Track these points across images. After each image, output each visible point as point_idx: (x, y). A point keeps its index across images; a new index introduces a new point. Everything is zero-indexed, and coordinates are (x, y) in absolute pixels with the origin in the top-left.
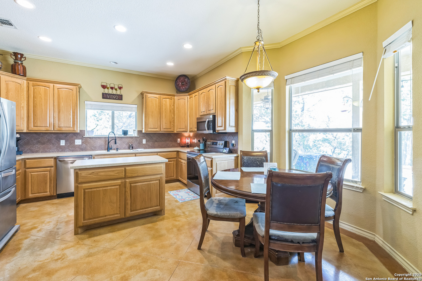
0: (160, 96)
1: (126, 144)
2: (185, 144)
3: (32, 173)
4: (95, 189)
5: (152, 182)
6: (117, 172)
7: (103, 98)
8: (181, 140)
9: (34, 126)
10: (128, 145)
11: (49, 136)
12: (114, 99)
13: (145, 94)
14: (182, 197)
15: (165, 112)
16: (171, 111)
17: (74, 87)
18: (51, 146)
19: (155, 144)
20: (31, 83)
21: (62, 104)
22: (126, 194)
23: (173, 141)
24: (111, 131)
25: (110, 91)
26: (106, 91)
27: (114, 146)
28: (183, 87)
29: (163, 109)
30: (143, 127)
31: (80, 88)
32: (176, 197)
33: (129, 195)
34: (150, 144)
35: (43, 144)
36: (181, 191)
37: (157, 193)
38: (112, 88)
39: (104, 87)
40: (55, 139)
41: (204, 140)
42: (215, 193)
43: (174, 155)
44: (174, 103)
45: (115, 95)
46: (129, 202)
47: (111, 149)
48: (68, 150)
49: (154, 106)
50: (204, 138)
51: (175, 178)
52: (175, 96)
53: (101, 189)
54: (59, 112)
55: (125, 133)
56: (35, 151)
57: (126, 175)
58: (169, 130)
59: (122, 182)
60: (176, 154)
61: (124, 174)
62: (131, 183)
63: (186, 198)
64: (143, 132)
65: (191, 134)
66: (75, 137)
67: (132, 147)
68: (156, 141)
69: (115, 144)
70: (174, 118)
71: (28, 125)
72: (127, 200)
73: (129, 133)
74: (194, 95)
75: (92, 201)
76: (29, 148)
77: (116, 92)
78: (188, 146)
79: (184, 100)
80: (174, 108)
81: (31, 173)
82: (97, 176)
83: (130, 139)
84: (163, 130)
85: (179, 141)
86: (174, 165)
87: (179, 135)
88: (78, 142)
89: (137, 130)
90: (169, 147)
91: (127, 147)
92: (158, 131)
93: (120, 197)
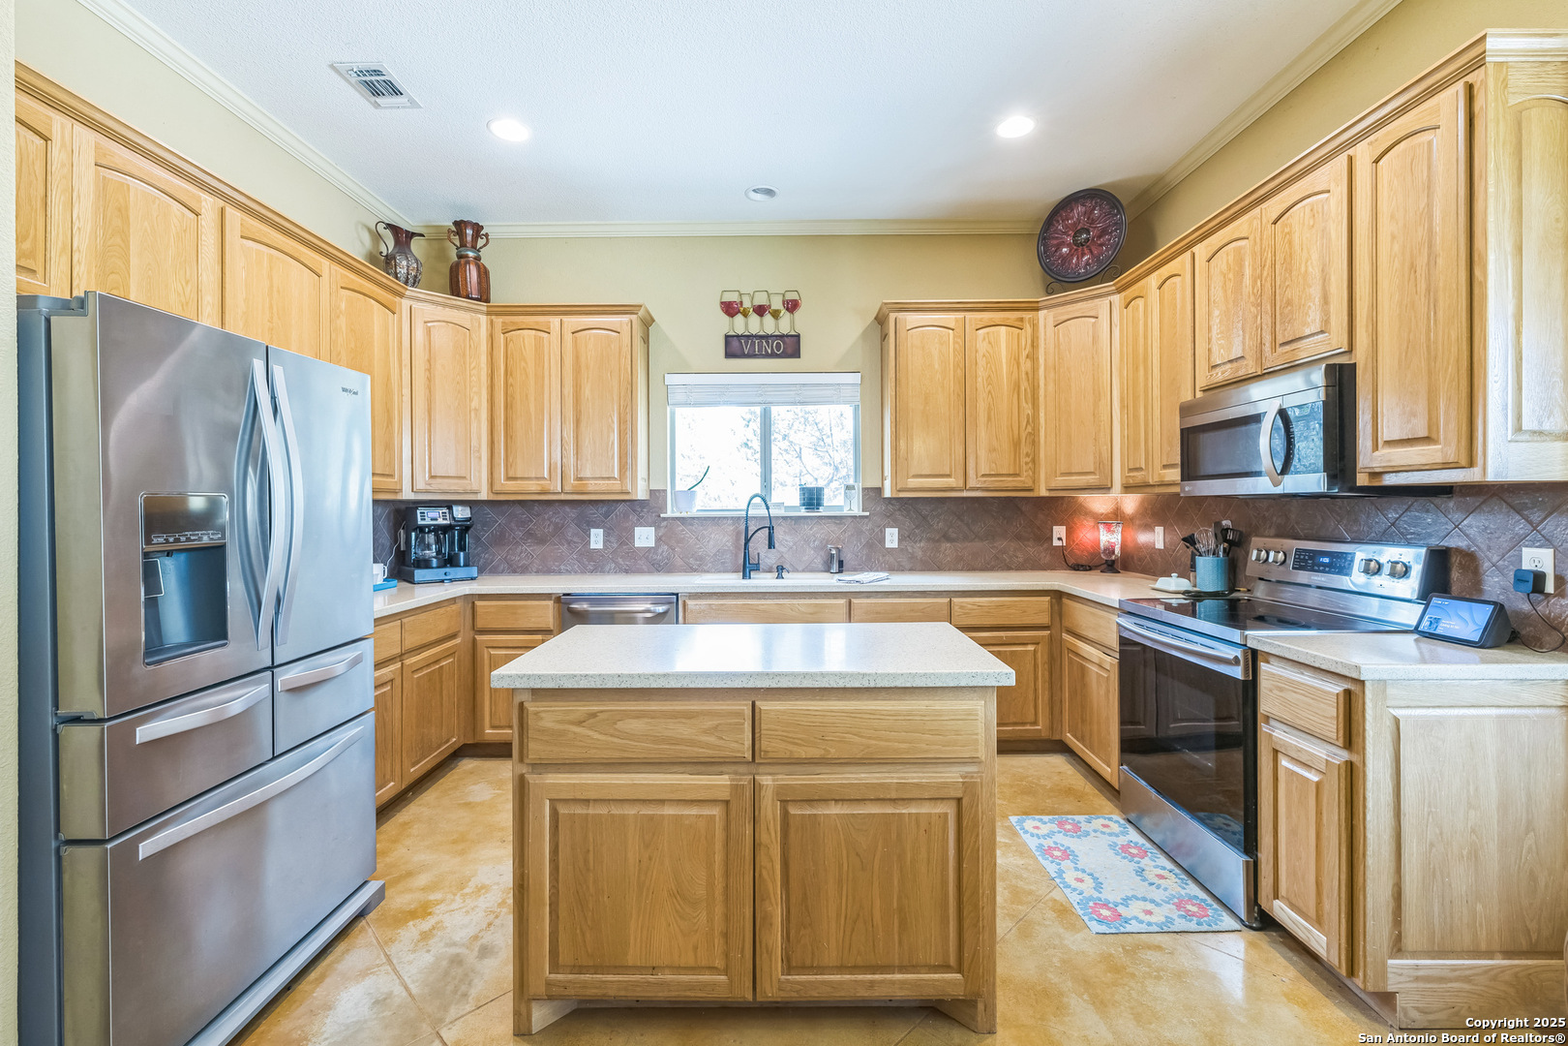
0: (960, 315)
1: (815, 549)
2: (1095, 552)
3: (493, 652)
4: (602, 810)
5: (914, 811)
6: (709, 723)
7: (729, 355)
8: (1069, 533)
9: (509, 478)
10: (822, 553)
11: (559, 512)
12: (767, 356)
13: (892, 316)
14: (1098, 886)
15: (990, 392)
16: (1017, 386)
17: (625, 318)
18: (564, 548)
19: (942, 549)
20: (499, 320)
21: (587, 392)
22: (762, 859)
23: (1028, 540)
24: (758, 491)
25: (755, 325)
26: (739, 325)
27: (769, 558)
28: (1083, 255)
29: (980, 379)
30: (886, 474)
31: (648, 322)
32: (1060, 873)
33: (778, 867)
34: (918, 548)
35: (542, 541)
36: (1084, 826)
37: (944, 883)
38: (760, 311)
39: (730, 309)
40: (573, 526)
41: (1222, 534)
42: (1385, 949)
43: (1038, 611)
44: (1034, 345)
45: (772, 336)
46: (777, 913)
47: (756, 568)
48: (613, 565)
49: (936, 366)
50: (1226, 523)
51: (1045, 735)
52: (1037, 309)
53: (630, 811)
54: (578, 422)
55: (812, 498)
56: (519, 567)
57: (757, 746)
58: (1010, 482)
59: (736, 789)
60: (1046, 606)
61: (748, 743)
62: (786, 799)
63: (1126, 901)
64: (887, 493)
65: (1131, 503)
66: (633, 518)
67: (841, 564)
68: (947, 538)
69: (770, 548)
70: (1033, 421)
71: (492, 474)
72: (763, 900)
73: (826, 502)
74: (1153, 280)
75: (588, 870)
76: (504, 554)
77: (777, 327)
78: (1111, 565)
79: (1093, 320)
80: (1035, 369)
81: (490, 650)
82: (612, 736)
83: (834, 528)
84: (977, 485)
85: (1060, 539)
86: (1035, 666)
87: (1058, 507)
88: (644, 537)
89: (859, 486)
90: (1008, 567)
91: (819, 562)
92: (952, 489)
93: (727, 874)
